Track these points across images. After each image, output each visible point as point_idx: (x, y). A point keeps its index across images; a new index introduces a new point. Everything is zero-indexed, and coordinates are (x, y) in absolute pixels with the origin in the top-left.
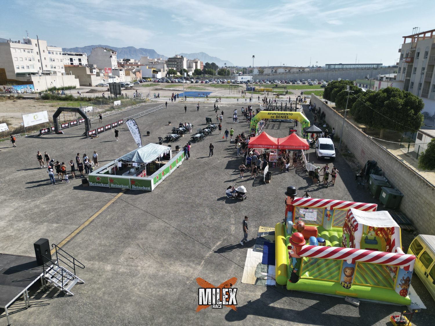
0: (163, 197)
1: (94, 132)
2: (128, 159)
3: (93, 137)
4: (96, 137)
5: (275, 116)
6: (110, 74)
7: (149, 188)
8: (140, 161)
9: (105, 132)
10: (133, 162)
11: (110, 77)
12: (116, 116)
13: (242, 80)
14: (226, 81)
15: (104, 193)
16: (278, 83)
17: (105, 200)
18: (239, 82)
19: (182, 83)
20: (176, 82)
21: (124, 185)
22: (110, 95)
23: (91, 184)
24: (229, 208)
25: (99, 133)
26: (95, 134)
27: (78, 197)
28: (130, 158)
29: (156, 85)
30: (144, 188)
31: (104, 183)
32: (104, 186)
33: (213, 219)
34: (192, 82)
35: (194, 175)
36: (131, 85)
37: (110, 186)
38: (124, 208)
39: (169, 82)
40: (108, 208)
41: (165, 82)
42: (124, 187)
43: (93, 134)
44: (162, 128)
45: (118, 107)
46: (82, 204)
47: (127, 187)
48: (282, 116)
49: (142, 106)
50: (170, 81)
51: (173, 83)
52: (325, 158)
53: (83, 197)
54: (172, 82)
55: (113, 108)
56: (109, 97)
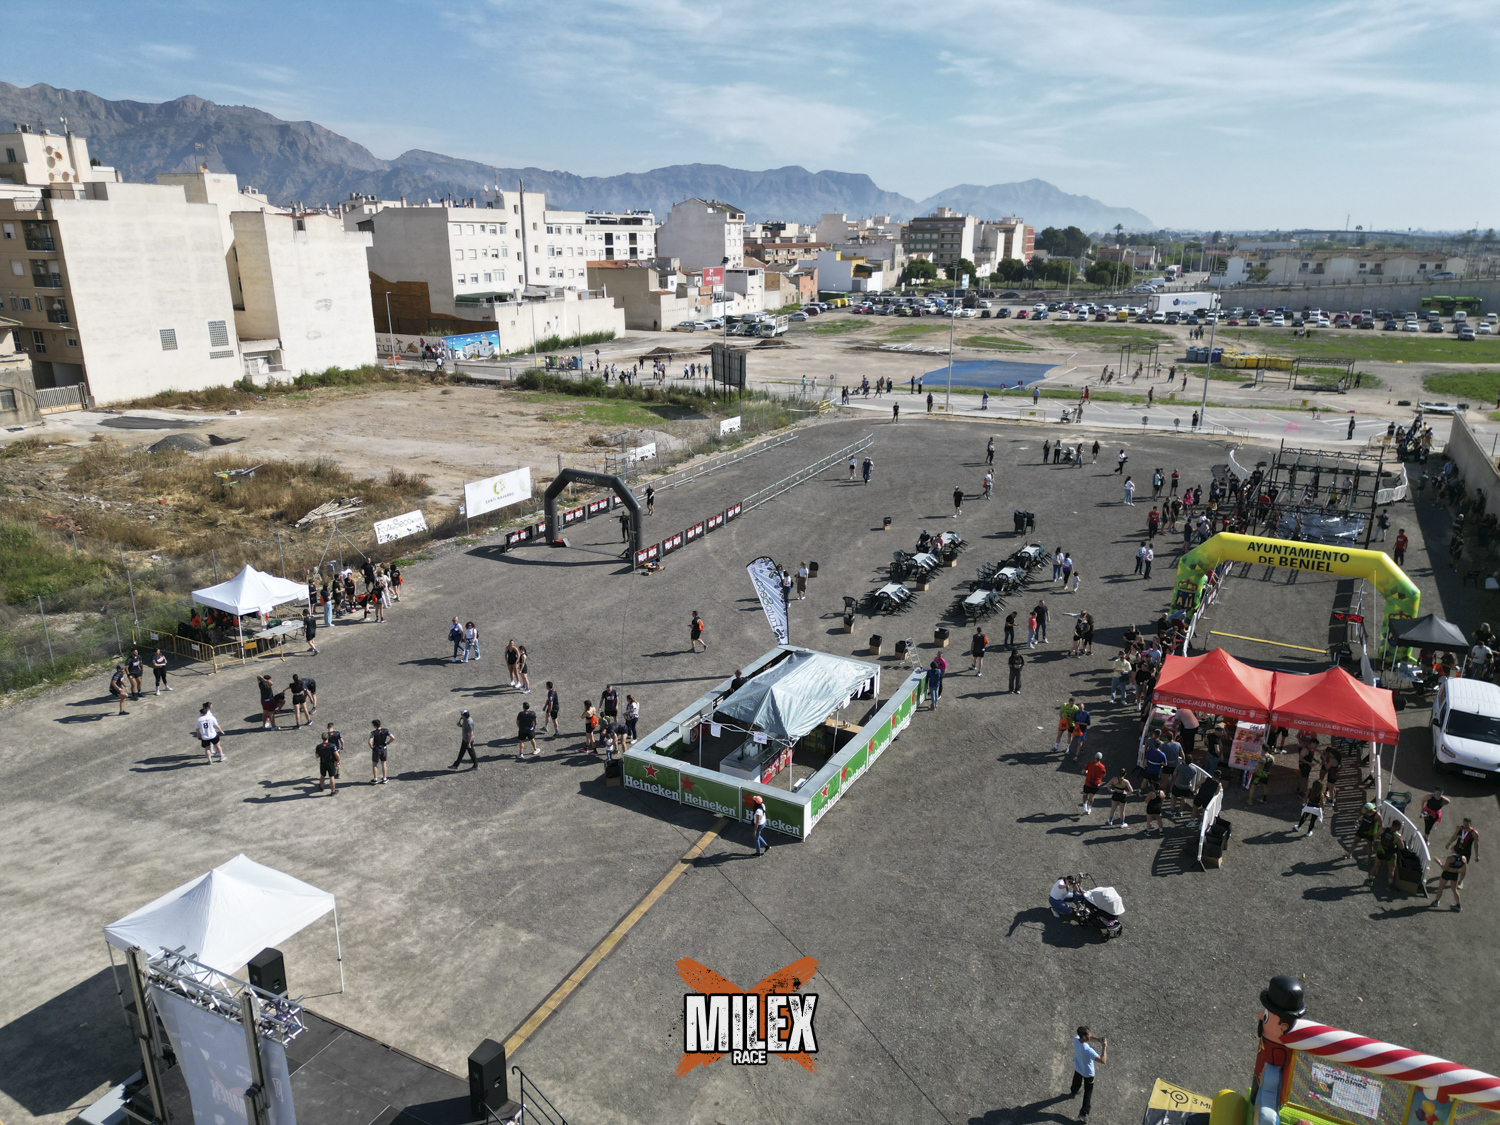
0: (836, 870)
1: (652, 553)
2: (743, 713)
3: (650, 570)
4: (656, 569)
5: (1277, 557)
6: (719, 289)
7: (796, 830)
8: (776, 724)
9: (685, 548)
10: (758, 728)
11: (718, 298)
12: (724, 475)
13: (1174, 309)
14: (1113, 310)
15: (664, 824)
16: (1324, 326)
17: (665, 856)
18: (1162, 318)
19: (950, 315)
20: (928, 312)
21: (722, 803)
23: (629, 781)
24: (1053, 968)
25: (667, 552)
26: (656, 559)
27: (590, 830)
28: (746, 711)
29: (860, 325)
30: (781, 826)
31: (665, 787)
32: (666, 794)
33: (993, 1010)
34: (986, 315)
36: (780, 330)
37: (683, 798)
38: (715, 900)
39: (904, 315)
40: (669, 892)
41: (891, 313)
42: (721, 811)
43: (649, 559)
44: (860, 544)
45: (733, 440)
46: (599, 861)
47: (732, 812)
48: (1305, 559)
50: (909, 311)
51: (918, 315)
53: (604, 829)
54: (916, 314)
55: (714, 442)
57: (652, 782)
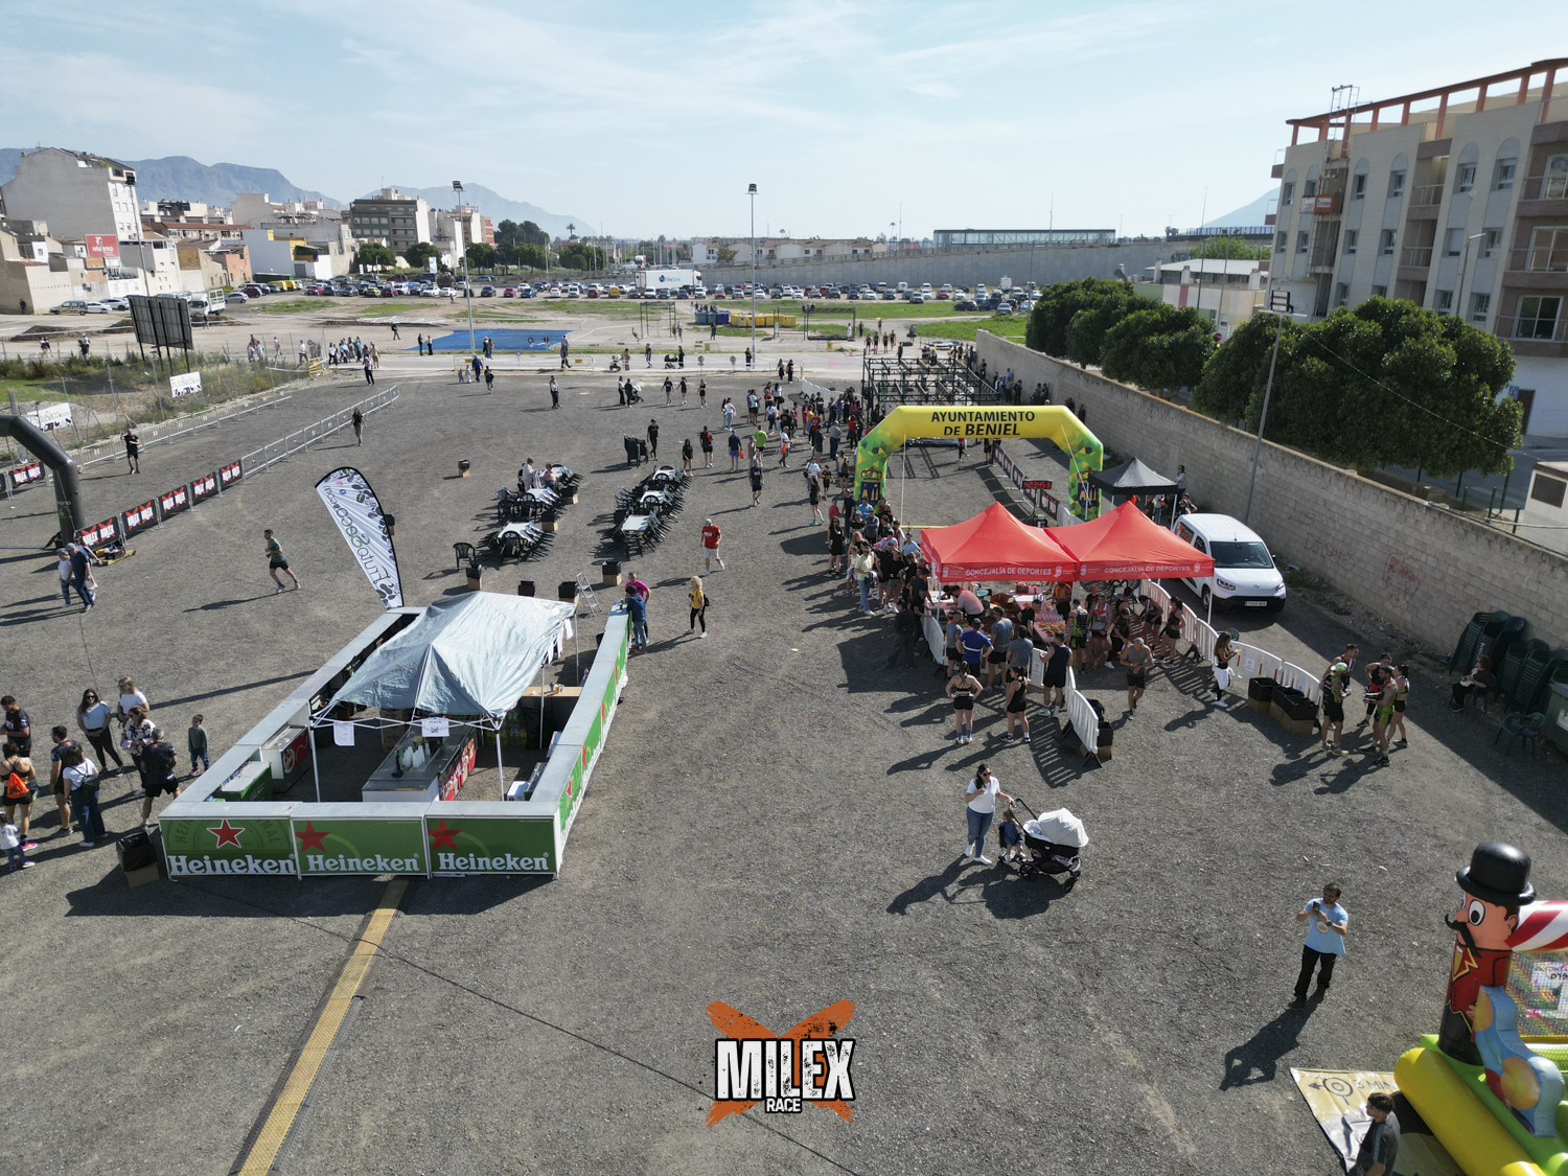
1: (107, 532)
2: (388, 695)
3: (107, 556)
4: (120, 554)
5: (962, 425)
6: (114, 263)
7: (540, 863)
8: (461, 705)
9: (161, 525)
10: (424, 714)
11: (114, 275)
12: (193, 442)
13: (662, 286)
14: (601, 289)
15: (279, 922)
16: (799, 297)
17: (304, 980)
18: (654, 293)
19: (427, 296)
20: (400, 293)
21: (388, 854)
22: (136, 350)
23: (179, 866)
25: (133, 532)
26: (115, 542)
27: (118, 976)
28: (395, 691)
29: (323, 306)
30: (511, 862)
31: (261, 856)
32: (268, 868)
34: (468, 294)
35: (721, 740)
36: (215, 308)
37: (305, 865)
38: (441, 1026)
39: (372, 295)
40: (340, 1043)
41: (355, 294)
42: (385, 868)
43: (102, 543)
44: (437, 494)
45: (191, 403)
46: (158, 1033)
47: (411, 865)
48: (992, 423)
49: (297, 393)
50: (377, 291)
51: (391, 296)
52: (1249, 604)
53: (150, 967)
54: (386, 294)
55: (164, 408)
56: (132, 358)
57: (230, 855)
